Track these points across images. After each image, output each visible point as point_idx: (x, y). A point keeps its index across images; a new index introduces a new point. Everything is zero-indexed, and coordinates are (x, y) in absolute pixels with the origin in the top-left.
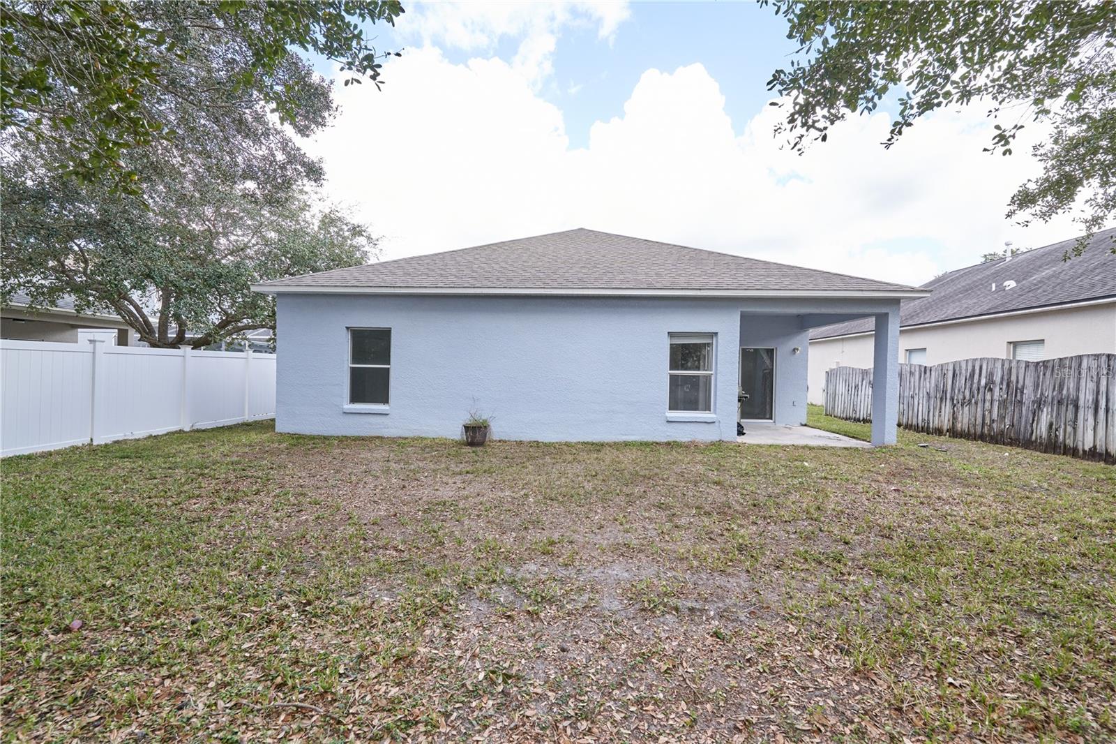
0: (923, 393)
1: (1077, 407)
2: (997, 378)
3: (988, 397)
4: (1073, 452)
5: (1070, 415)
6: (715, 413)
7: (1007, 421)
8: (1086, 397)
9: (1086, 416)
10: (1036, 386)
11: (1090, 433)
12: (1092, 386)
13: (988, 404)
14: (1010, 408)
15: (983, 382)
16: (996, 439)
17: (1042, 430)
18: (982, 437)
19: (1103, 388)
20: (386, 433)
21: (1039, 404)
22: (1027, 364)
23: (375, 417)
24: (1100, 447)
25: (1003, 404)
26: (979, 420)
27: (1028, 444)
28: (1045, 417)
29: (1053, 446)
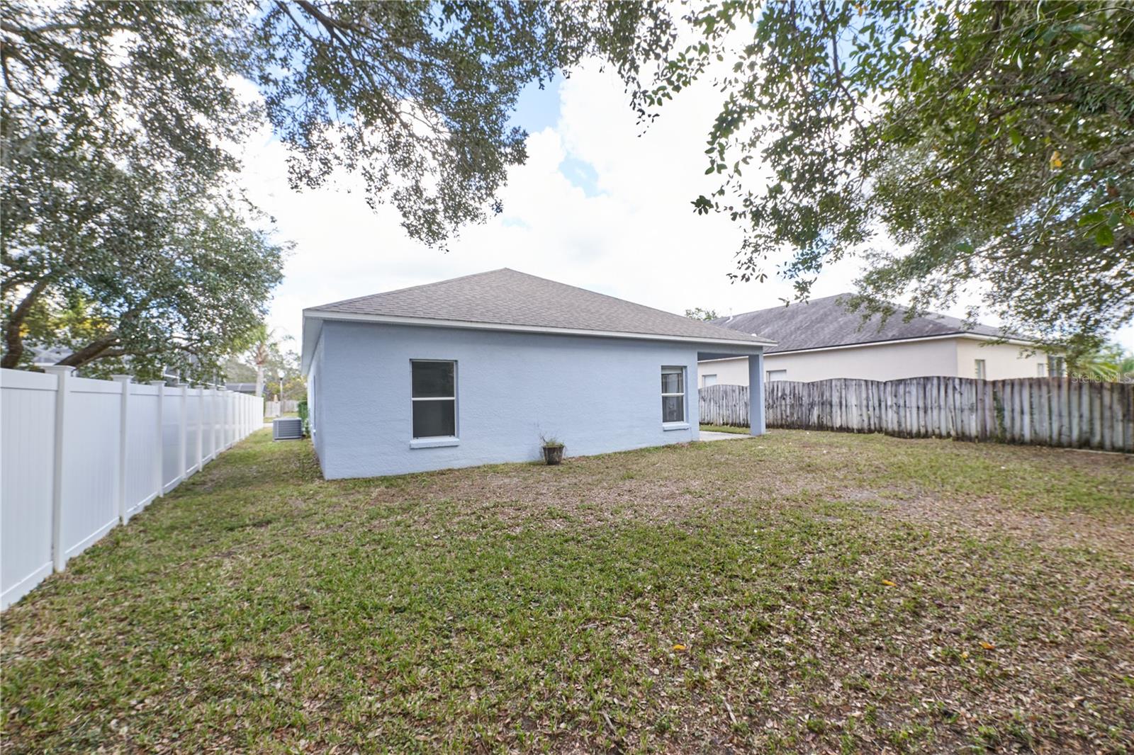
0: (742, 403)
1: (831, 405)
2: (787, 392)
3: (783, 403)
4: (832, 429)
5: (828, 410)
6: (687, 422)
7: (795, 416)
8: (835, 400)
9: (836, 409)
10: (809, 396)
11: (839, 418)
12: (838, 394)
13: (783, 408)
14: (796, 409)
15: (780, 394)
16: (790, 426)
17: (814, 419)
18: (782, 426)
19: (843, 395)
20: (456, 465)
21: (812, 405)
22: (804, 384)
23: (445, 450)
24: (844, 425)
25: (792, 406)
26: (779, 416)
27: (807, 427)
28: (816, 412)
29: (821, 427)
